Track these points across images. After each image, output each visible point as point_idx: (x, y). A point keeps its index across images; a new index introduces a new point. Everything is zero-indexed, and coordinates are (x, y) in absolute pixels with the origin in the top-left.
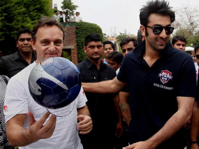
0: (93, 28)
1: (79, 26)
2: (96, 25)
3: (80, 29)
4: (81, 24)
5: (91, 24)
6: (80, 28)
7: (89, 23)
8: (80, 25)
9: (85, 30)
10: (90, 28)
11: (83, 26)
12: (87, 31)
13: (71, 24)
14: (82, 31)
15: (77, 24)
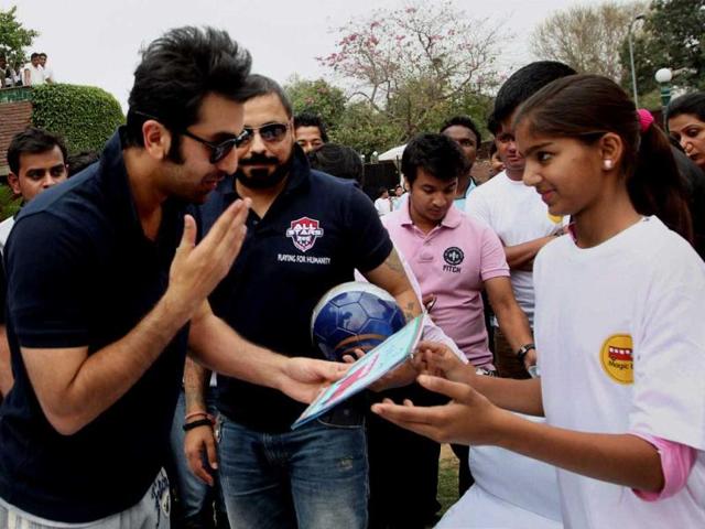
0: (88, 102)
1: (41, 97)
2: (101, 90)
3: (46, 110)
4: (49, 92)
5: (83, 90)
6: (47, 105)
7: (76, 87)
8: (46, 93)
9: (64, 110)
10: (80, 103)
11: (55, 96)
12: (69, 112)
13: (15, 94)
14: (54, 114)
15: (36, 91)
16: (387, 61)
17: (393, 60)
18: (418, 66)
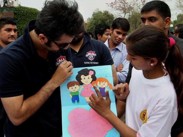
0: (32, 13)
1: (17, 11)
2: (37, 10)
3: (18, 15)
4: (20, 9)
5: (31, 9)
6: (19, 13)
7: (29, 8)
8: (18, 10)
9: (24, 15)
10: (29, 13)
11: (21, 11)
12: (26, 16)
13: (8, 9)
14: (21, 16)
15: (15, 9)
16: (130, 6)
17: (131, 6)
18: (139, 8)
